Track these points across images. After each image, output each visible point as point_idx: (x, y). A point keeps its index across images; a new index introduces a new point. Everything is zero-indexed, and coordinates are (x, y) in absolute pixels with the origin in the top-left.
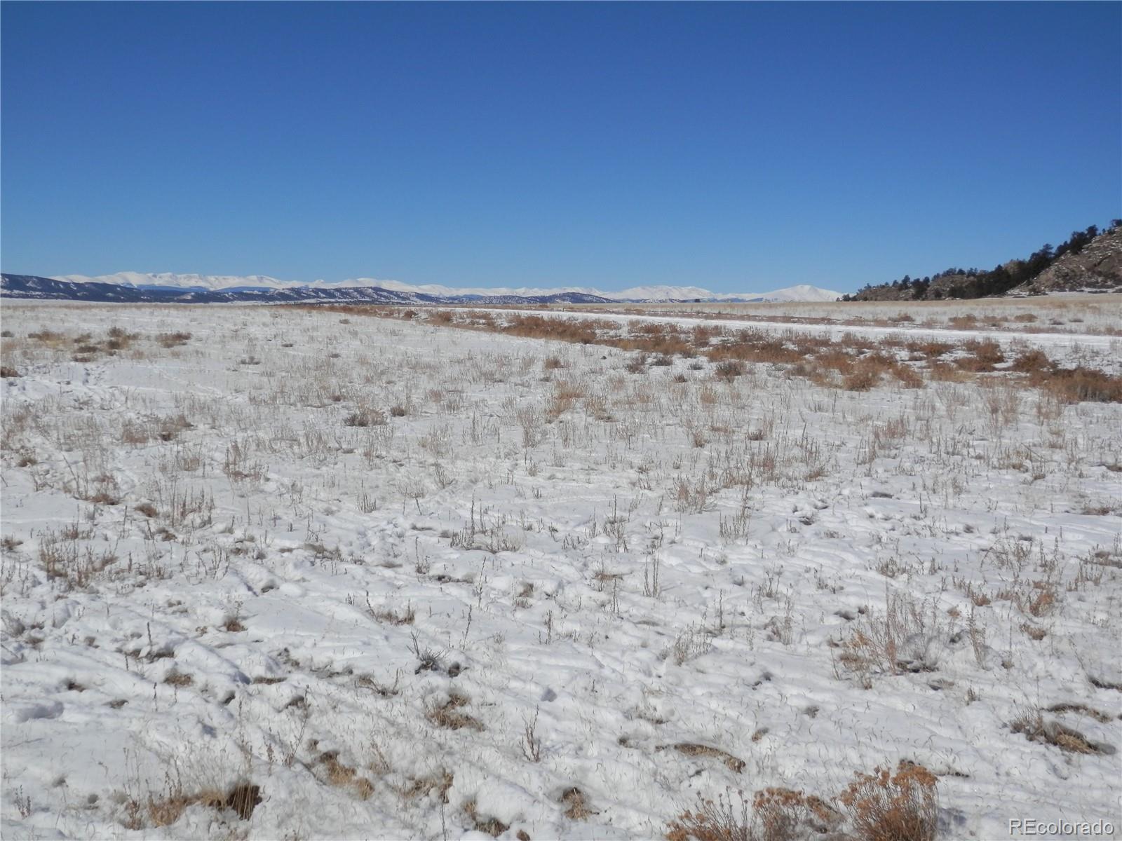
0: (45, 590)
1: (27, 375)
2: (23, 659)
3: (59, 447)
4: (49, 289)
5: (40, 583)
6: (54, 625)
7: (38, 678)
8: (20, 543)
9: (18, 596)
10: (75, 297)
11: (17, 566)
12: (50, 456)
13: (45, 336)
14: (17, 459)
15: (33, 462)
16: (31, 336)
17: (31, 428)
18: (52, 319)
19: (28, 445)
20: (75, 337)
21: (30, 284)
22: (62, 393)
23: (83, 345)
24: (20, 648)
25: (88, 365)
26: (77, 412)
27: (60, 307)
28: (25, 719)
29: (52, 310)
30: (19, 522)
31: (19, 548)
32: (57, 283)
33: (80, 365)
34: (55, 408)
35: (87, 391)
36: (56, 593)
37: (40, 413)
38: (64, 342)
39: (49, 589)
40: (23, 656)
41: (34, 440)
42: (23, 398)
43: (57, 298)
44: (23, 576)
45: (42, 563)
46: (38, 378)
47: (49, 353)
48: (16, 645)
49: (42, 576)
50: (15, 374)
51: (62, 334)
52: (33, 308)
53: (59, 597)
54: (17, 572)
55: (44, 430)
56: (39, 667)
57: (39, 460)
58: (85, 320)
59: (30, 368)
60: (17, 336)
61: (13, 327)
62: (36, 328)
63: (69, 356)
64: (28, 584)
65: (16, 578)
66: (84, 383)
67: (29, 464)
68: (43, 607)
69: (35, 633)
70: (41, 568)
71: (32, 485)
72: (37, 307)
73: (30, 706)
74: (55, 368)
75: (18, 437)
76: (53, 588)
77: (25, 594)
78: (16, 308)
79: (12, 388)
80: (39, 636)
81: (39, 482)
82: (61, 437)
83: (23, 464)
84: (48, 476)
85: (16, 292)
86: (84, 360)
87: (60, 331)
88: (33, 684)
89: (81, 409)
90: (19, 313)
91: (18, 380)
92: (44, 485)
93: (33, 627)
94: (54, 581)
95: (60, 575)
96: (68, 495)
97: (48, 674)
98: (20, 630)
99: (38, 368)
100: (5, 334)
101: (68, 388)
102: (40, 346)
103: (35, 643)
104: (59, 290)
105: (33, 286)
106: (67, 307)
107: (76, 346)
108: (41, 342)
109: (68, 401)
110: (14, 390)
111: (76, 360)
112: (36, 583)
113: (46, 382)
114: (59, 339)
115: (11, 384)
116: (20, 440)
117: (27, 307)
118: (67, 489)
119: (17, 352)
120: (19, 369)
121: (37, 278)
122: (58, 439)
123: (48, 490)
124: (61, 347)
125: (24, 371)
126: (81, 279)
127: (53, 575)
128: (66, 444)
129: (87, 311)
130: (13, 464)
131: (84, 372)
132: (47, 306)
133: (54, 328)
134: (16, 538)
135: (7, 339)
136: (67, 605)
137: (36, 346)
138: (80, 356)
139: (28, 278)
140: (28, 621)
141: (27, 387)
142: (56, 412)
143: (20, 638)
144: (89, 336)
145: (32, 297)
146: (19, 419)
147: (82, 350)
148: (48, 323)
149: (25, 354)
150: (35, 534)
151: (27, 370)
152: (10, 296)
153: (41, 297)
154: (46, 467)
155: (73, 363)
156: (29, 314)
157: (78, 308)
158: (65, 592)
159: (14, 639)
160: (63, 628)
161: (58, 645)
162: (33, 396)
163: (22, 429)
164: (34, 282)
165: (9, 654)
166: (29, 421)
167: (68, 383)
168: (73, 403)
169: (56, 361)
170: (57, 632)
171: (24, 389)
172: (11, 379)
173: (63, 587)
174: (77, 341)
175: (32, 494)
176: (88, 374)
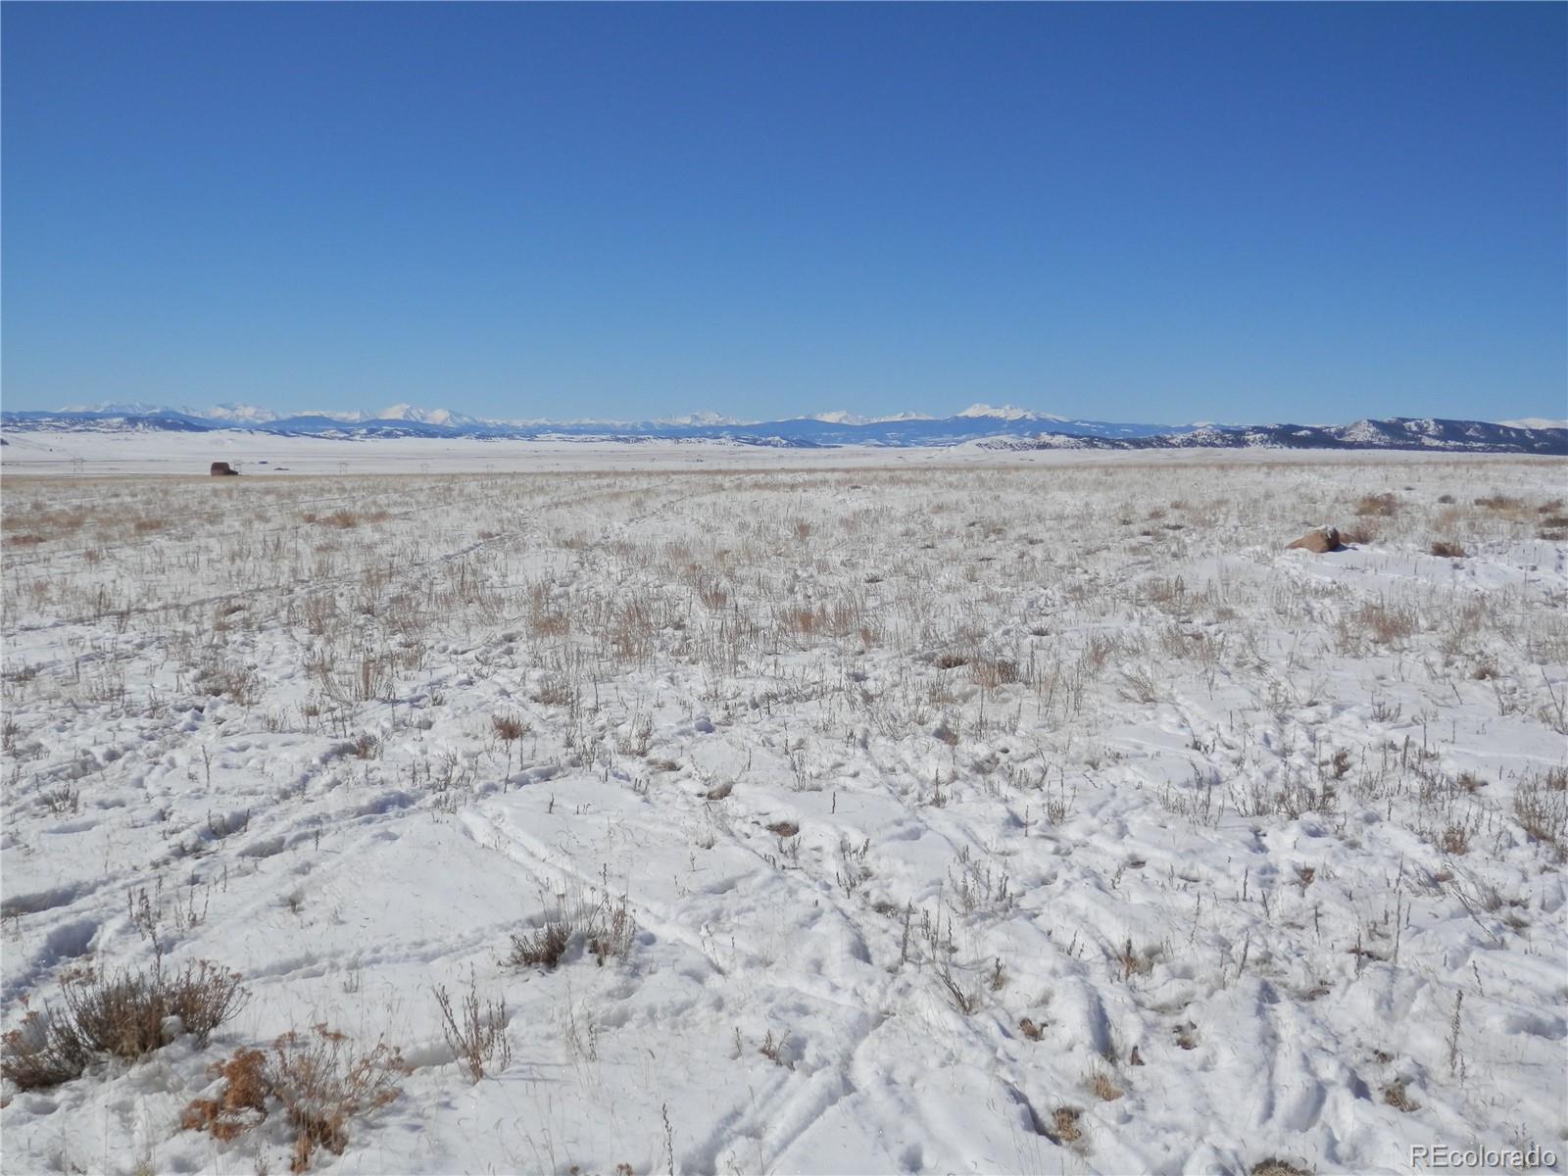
0: (1523, 853)
1: (1476, 554)
2: (1502, 945)
3: (1529, 656)
4: (1497, 438)
5: (1517, 844)
6: (1543, 907)
7: (1528, 977)
8: (1484, 784)
9: (1490, 857)
10: (1531, 450)
11: (1487, 815)
12: (1516, 669)
13: (1499, 503)
14: (1472, 668)
15: (1494, 675)
16: (1478, 502)
17: (1487, 627)
18: (1506, 480)
19: (1486, 651)
20: (1540, 504)
21: (1470, 433)
22: (1527, 582)
23: (1549, 515)
24: (1499, 929)
25: (1560, 545)
26: (1551, 611)
27: (1517, 463)
28: (1516, 1031)
29: (1506, 467)
30: (1481, 754)
31: (1483, 790)
32: (1507, 430)
33: (1548, 544)
34: (1518, 602)
35: (1561, 580)
36: (1542, 862)
37: (1498, 608)
38: (1525, 512)
39: (1532, 854)
40: (1503, 941)
41: (1495, 644)
42: (1473, 586)
43: (1505, 450)
44: (1495, 830)
45: (1516, 816)
46: (1491, 559)
47: (1505, 526)
48: (1494, 923)
49: (1519, 834)
50: (1460, 553)
51: (1522, 500)
52: (1480, 464)
53: (1545, 869)
54: (1486, 822)
55: (1507, 632)
56: (1528, 961)
57: (1502, 673)
58: (1552, 481)
59: (1480, 546)
60: (1460, 501)
61: (1454, 489)
62: (1485, 491)
63: (1532, 530)
64: (1503, 842)
65: (1483, 830)
66: (1556, 570)
67: (1488, 677)
68: (1525, 879)
69: (1516, 912)
70: (1517, 824)
71: (1497, 708)
72: (1485, 462)
73: (1521, 1014)
74: (1514, 548)
75: (1470, 638)
76: (1536, 854)
77: (1497, 855)
78: (1457, 464)
79: (1458, 571)
80: (1524, 918)
81: (1506, 704)
82: (1532, 643)
83: (1482, 676)
84: (1516, 696)
85: (1452, 443)
86: (1555, 537)
87: (1518, 496)
88: (1521, 983)
89: (1555, 606)
90: (1462, 471)
91: (1465, 562)
92: (1514, 707)
93: (1513, 904)
94: (1538, 846)
95: (1544, 838)
96: (1549, 727)
97: (1542, 976)
98: (1495, 904)
99: (1491, 546)
100: (1445, 499)
101: (1533, 575)
102: (1492, 516)
103: (1519, 926)
104: (1509, 440)
105: (1475, 434)
106: (1527, 463)
107: (1542, 517)
108: (1490, 511)
109: (1534, 592)
110: (1461, 575)
111: (1543, 537)
112: (1513, 844)
113: (1502, 565)
114: (1518, 507)
115: (1456, 566)
116: (1474, 643)
117: (1471, 463)
118: (1546, 719)
119: (1462, 524)
120: (1464, 545)
121: (1480, 423)
122: (1528, 645)
123: (1517, 717)
124: (1520, 518)
125: (1472, 549)
126: (1542, 424)
127: (1536, 836)
128: (1537, 654)
129: (1555, 468)
130: (1468, 675)
131: (1556, 554)
132: (1497, 462)
133: (1510, 491)
134: (1480, 776)
135: (1447, 505)
136: (1560, 882)
137: (1486, 516)
138: (1548, 531)
139: (1468, 425)
140: (1505, 894)
141: (1477, 572)
142: (1519, 609)
143: (1496, 915)
144: (1559, 504)
145: (1472, 450)
146: (1470, 614)
147: (1551, 523)
148: (1501, 485)
149: (1472, 526)
150: (1505, 773)
151: (1476, 548)
152: (1444, 449)
153: (1484, 450)
154: (1510, 683)
155: (1538, 541)
156: (1475, 472)
157: (1541, 464)
158: (1554, 862)
159: (1489, 915)
160: (1557, 914)
161: (1553, 938)
162: (1485, 584)
163: (1476, 627)
164: (1476, 430)
165: (1486, 935)
166: (1484, 619)
167: (1534, 568)
168: (1543, 597)
169: (1513, 538)
170: (1547, 917)
171: (1473, 574)
172: (1457, 559)
173: (1551, 855)
174: (1543, 510)
175: (1496, 718)
176: (1562, 558)
